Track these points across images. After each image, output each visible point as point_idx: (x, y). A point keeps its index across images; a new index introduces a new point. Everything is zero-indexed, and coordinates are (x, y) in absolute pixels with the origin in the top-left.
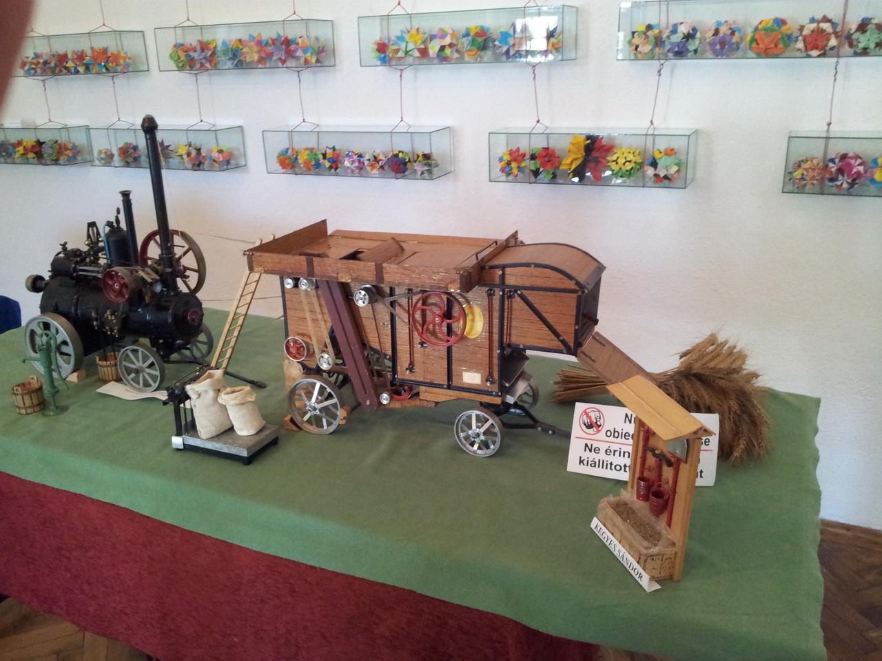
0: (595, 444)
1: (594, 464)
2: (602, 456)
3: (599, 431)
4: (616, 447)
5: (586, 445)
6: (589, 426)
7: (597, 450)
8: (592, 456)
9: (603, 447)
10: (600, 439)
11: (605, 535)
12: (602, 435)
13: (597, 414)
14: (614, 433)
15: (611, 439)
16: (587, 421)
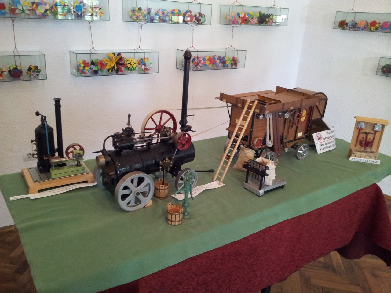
0: (322, 143)
1: (324, 149)
2: (325, 146)
3: (322, 139)
4: (327, 142)
5: (320, 145)
6: (319, 139)
7: (323, 145)
8: (323, 147)
9: (324, 143)
10: (323, 141)
11: (357, 159)
12: (323, 140)
13: (319, 135)
14: (325, 138)
15: (326, 140)
16: (318, 138)
